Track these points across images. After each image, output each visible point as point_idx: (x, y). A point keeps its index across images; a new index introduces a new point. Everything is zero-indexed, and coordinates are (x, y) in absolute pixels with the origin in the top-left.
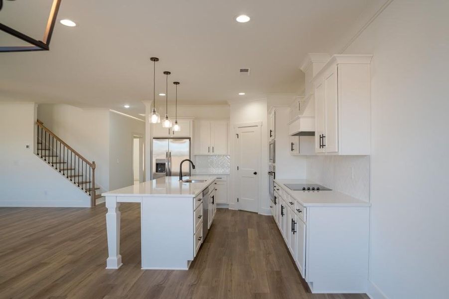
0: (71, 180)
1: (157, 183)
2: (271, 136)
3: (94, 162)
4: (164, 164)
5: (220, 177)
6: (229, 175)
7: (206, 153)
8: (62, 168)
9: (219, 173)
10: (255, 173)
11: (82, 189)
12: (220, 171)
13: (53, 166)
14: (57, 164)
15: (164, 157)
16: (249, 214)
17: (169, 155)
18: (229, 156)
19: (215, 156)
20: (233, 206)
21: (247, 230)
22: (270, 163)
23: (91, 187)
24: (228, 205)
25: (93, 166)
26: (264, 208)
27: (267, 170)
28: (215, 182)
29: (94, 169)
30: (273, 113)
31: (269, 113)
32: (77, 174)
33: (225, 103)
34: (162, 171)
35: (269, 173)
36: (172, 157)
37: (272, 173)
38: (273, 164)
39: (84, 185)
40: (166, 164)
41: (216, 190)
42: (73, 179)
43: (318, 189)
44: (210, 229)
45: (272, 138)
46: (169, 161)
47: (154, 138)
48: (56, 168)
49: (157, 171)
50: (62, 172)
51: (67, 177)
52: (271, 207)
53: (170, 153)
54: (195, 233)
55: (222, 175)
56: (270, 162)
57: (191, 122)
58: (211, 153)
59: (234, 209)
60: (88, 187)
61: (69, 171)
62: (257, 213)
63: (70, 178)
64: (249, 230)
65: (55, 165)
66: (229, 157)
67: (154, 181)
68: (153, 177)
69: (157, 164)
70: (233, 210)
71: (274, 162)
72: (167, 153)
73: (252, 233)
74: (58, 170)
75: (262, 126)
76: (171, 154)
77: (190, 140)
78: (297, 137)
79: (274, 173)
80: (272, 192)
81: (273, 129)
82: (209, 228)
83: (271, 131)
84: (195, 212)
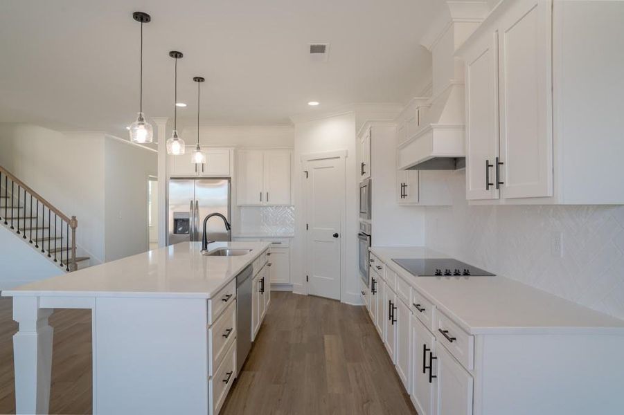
0: (37, 246)
1: (176, 251)
2: (363, 173)
3: (74, 218)
4: (187, 220)
5: (279, 240)
6: (293, 237)
7: (257, 202)
8: (21, 226)
9: (278, 235)
10: (336, 236)
11: (55, 260)
12: (278, 231)
13: (6, 223)
14: (14, 221)
15: (187, 209)
16: (326, 303)
17: (195, 206)
18: (294, 206)
19: (271, 207)
20: (300, 289)
21: (323, 339)
22: (361, 220)
23: (70, 257)
24: (292, 286)
25: (73, 222)
26: (351, 294)
27: (356, 230)
28: (267, 252)
29: (74, 229)
30: (367, 133)
31: (359, 135)
32: (52, 235)
33: (286, 122)
34: (183, 232)
35: (360, 235)
36: (200, 208)
37: (365, 237)
38: (368, 221)
39: (58, 254)
40: (191, 219)
41: (269, 265)
42: (40, 244)
43: (466, 274)
44: (256, 338)
45: (365, 176)
46: (196, 214)
47: (171, 178)
48: (12, 228)
49: (175, 231)
50: (22, 233)
51: (31, 242)
52: (363, 293)
53: (197, 202)
54: (211, 374)
55: (283, 237)
56: (360, 216)
57: (232, 152)
58: (264, 203)
59: (300, 293)
60: (65, 257)
61: (34, 232)
62: (339, 301)
63: (34, 243)
64: (327, 338)
65: (9, 222)
66: (293, 209)
67: (171, 248)
68: (170, 241)
69: (176, 221)
70: (299, 295)
71: (370, 217)
72: (192, 202)
73: (332, 345)
74: (16, 230)
75: (346, 157)
76: (199, 204)
77: (230, 182)
78: (416, 171)
79: (370, 236)
80: (366, 268)
81: (367, 162)
82: (253, 340)
83: (363, 165)
84: (210, 331)
